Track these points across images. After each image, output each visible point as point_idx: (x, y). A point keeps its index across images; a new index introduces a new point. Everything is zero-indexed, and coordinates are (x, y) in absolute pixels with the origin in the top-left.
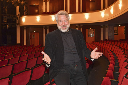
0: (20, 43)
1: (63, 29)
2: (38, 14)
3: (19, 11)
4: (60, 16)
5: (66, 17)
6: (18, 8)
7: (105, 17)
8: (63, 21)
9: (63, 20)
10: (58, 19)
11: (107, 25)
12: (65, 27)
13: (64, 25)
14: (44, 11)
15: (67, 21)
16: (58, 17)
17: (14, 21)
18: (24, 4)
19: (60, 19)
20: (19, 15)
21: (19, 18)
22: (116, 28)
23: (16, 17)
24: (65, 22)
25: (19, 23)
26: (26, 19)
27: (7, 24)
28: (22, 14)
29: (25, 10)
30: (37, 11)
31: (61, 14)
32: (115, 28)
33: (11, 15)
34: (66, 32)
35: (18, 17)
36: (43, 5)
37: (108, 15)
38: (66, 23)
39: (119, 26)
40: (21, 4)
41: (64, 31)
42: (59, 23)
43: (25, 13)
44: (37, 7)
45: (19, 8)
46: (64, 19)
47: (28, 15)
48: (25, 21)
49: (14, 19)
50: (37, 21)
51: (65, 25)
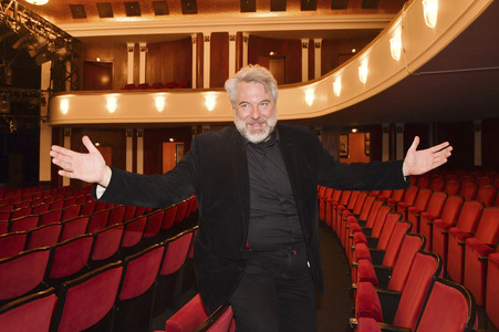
0: (49, 179)
1: (253, 132)
2: (109, 88)
3: (51, 78)
4: (245, 84)
5: (266, 92)
6: (46, 67)
7: (315, 103)
8: (255, 106)
9: (255, 100)
10: (239, 95)
11: (320, 128)
12: (261, 124)
13: (256, 116)
14: (130, 81)
15: (270, 106)
16: (236, 88)
17: (33, 107)
18: (67, 58)
19: (242, 94)
20: (49, 90)
21: (50, 99)
22: (343, 139)
23: (38, 95)
24: (262, 108)
25: (49, 117)
26: (71, 104)
27: (10, 119)
28: (59, 88)
29: (68, 75)
30: (105, 80)
31: (248, 79)
32: (341, 137)
33: (23, 90)
34: (261, 143)
35: (46, 96)
36: (127, 61)
37: (324, 98)
38: (265, 111)
39: (354, 131)
40: (58, 55)
41: (255, 138)
42: (240, 109)
43: (68, 84)
44: (107, 68)
45: (51, 70)
46: (257, 96)
47: (78, 89)
48: (70, 111)
49: (34, 101)
50: (107, 112)
51: (261, 120)
